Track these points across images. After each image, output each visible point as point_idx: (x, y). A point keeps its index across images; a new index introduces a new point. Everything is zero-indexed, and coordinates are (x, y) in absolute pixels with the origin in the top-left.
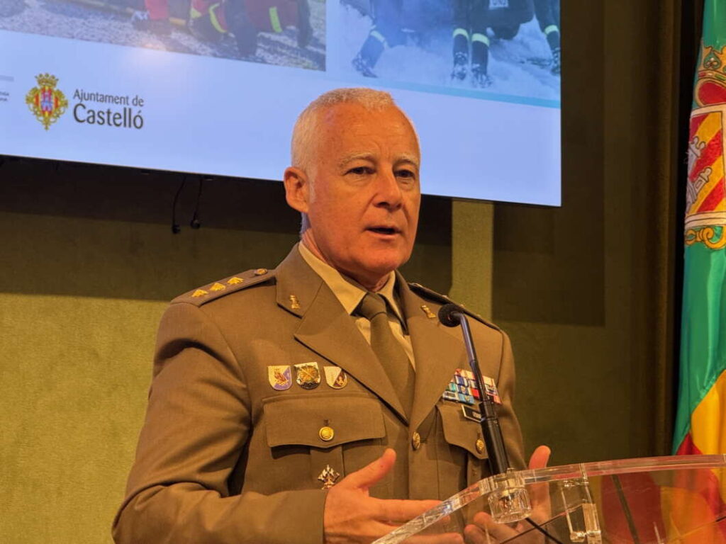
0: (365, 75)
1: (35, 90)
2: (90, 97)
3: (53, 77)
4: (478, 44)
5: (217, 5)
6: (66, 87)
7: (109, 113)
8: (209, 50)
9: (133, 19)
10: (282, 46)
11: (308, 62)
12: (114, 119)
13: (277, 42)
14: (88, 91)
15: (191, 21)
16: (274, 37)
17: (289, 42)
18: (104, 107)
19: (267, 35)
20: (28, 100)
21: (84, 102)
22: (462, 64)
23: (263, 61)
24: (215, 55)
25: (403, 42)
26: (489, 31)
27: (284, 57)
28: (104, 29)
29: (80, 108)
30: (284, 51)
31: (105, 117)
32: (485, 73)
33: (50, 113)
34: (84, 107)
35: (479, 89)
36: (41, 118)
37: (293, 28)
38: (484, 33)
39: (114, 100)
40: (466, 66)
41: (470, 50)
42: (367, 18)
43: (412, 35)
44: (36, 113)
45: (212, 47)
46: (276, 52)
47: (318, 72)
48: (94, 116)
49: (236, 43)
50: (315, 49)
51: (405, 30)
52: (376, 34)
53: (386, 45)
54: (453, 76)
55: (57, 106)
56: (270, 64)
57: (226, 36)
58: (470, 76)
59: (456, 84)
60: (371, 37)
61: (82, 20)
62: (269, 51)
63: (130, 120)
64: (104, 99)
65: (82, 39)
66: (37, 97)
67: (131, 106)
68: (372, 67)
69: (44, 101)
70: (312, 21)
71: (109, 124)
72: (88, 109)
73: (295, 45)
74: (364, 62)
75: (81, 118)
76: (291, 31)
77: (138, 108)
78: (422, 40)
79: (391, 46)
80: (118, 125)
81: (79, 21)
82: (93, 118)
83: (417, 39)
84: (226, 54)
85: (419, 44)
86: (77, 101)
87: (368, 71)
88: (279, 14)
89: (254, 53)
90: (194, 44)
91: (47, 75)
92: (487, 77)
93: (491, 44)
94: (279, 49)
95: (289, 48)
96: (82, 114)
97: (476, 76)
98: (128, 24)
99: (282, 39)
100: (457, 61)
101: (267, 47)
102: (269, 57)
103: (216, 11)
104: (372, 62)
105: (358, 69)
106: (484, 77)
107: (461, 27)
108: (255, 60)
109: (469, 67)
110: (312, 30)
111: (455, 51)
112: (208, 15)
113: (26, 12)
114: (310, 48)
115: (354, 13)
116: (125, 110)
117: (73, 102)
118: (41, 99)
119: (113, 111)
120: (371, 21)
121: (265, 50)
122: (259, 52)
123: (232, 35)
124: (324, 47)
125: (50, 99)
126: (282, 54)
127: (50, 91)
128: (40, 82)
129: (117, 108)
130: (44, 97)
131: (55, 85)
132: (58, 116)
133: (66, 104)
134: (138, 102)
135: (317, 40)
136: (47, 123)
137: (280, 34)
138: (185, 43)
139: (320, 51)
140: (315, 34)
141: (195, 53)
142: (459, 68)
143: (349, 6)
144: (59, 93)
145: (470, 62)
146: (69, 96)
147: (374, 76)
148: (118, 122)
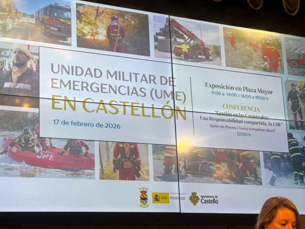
0: (272, 185)
1: (191, 196)
2: (205, 197)
3: (195, 193)
4: (300, 175)
5: (234, 171)
6: (199, 195)
7: (209, 200)
8: (233, 183)
9: (214, 177)
10: (251, 180)
11: (258, 183)
12: (211, 201)
13: (249, 179)
14: (204, 195)
15: (228, 176)
16: (249, 178)
17: (252, 179)
18: (208, 199)
19: (247, 178)
20: (190, 199)
21: (203, 198)
22: (297, 180)
23: (246, 184)
24: (234, 184)
25: (281, 176)
26: (303, 171)
27: (252, 183)
28: (207, 180)
29: (202, 200)
30: (251, 181)
31: (209, 201)
32: (303, 182)
33: (195, 201)
34: (203, 199)
35: (302, 186)
36: (193, 203)
37: (253, 175)
38: (302, 172)
39: (211, 197)
40: (298, 181)
41: (299, 177)
42: (271, 171)
43: (283, 174)
44: (192, 202)
45: (233, 182)
46: (249, 181)
47: (260, 186)
48: (206, 201)
49: (239, 180)
50: (259, 180)
51: (281, 173)
52: (274, 175)
53: (277, 177)
54: (295, 184)
55: (197, 200)
56: (248, 185)
57: (237, 179)
58: (299, 183)
59: (296, 186)
60: (273, 176)
61: (201, 178)
62: (248, 181)
63: (215, 202)
64: (208, 197)
65: (202, 183)
66: (192, 198)
67: (215, 198)
68: (274, 183)
69: (194, 199)
70: (258, 173)
71: (210, 203)
72: (204, 200)
73: (254, 179)
74: (272, 182)
75: (203, 202)
76: (253, 176)
77: (217, 198)
78: (286, 175)
79: (278, 177)
80: (212, 203)
81: (201, 179)
82: (206, 202)
83: (285, 175)
84: (237, 183)
85: (285, 176)
86: (202, 198)
87: (273, 184)
88: (249, 172)
89: (244, 182)
90: (229, 182)
91: (194, 192)
92: (304, 183)
93: (304, 175)
94: (250, 181)
95: (252, 180)
96: (203, 201)
97: (301, 183)
98: (213, 178)
99: (251, 178)
100: (295, 180)
101: (247, 180)
102: (248, 183)
103: (233, 173)
104: (274, 182)
105: (270, 184)
106: (303, 183)
107: (295, 171)
108: (244, 184)
109: (299, 181)
110: (258, 175)
111: (295, 177)
112: (232, 174)
113: (188, 177)
114: (258, 180)
115: (268, 170)
116: (213, 199)
117: (201, 198)
118: (193, 198)
119: (210, 200)
120: (272, 172)
121: (247, 181)
122: (245, 182)
123: (238, 178)
124: (261, 179)
125: (195, 198)
126: (251, 182)
127: (195, 196)
128: (192, 194)
129: (211, 199)
130: (194, 198)
131: (196, 194)
132: (197, 202)
133: (199, 199)
134: (216, 197)
135: (259, 178)
136: (195, 204)
137: (250, 177)
138: (227, 181)
139: (261, 180)
140: (259, 176)
141: (229, 183)
142: (296, 182)
143: (267, 169)
144: (197, 196)
145: (299, 180)
146: (199, 197)
147: (275, 185)
148: (212, 202)
